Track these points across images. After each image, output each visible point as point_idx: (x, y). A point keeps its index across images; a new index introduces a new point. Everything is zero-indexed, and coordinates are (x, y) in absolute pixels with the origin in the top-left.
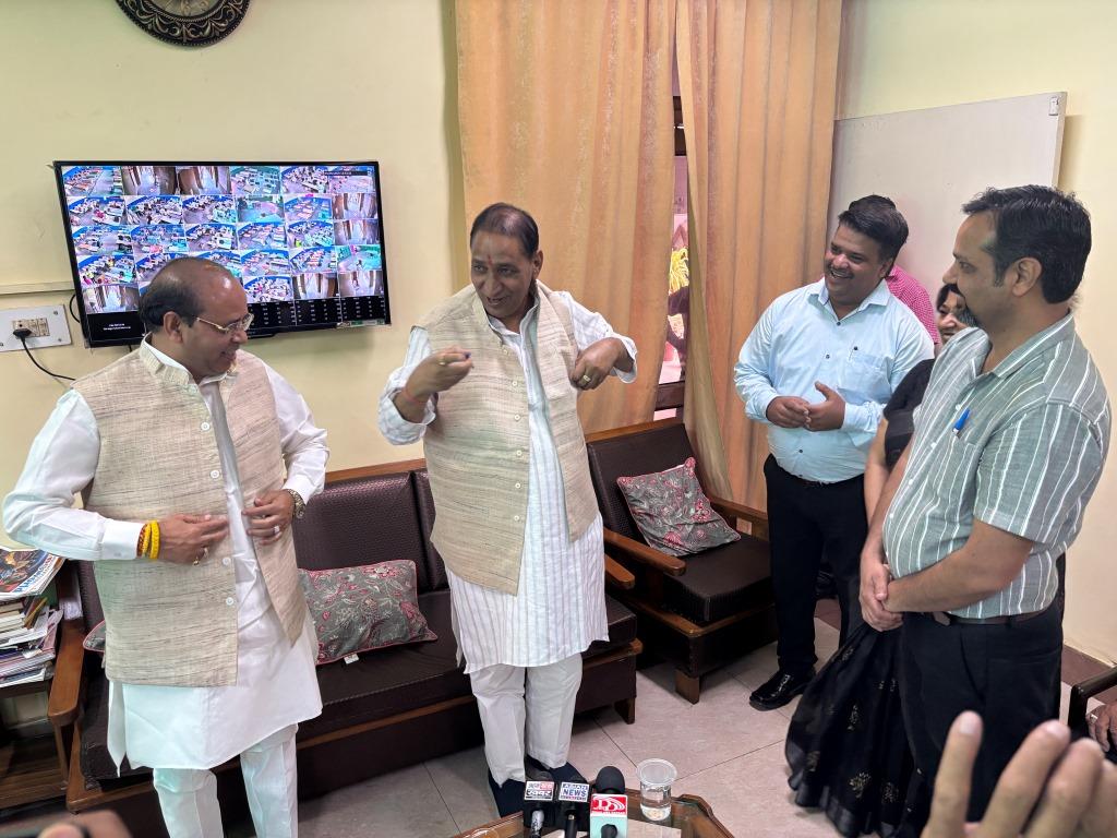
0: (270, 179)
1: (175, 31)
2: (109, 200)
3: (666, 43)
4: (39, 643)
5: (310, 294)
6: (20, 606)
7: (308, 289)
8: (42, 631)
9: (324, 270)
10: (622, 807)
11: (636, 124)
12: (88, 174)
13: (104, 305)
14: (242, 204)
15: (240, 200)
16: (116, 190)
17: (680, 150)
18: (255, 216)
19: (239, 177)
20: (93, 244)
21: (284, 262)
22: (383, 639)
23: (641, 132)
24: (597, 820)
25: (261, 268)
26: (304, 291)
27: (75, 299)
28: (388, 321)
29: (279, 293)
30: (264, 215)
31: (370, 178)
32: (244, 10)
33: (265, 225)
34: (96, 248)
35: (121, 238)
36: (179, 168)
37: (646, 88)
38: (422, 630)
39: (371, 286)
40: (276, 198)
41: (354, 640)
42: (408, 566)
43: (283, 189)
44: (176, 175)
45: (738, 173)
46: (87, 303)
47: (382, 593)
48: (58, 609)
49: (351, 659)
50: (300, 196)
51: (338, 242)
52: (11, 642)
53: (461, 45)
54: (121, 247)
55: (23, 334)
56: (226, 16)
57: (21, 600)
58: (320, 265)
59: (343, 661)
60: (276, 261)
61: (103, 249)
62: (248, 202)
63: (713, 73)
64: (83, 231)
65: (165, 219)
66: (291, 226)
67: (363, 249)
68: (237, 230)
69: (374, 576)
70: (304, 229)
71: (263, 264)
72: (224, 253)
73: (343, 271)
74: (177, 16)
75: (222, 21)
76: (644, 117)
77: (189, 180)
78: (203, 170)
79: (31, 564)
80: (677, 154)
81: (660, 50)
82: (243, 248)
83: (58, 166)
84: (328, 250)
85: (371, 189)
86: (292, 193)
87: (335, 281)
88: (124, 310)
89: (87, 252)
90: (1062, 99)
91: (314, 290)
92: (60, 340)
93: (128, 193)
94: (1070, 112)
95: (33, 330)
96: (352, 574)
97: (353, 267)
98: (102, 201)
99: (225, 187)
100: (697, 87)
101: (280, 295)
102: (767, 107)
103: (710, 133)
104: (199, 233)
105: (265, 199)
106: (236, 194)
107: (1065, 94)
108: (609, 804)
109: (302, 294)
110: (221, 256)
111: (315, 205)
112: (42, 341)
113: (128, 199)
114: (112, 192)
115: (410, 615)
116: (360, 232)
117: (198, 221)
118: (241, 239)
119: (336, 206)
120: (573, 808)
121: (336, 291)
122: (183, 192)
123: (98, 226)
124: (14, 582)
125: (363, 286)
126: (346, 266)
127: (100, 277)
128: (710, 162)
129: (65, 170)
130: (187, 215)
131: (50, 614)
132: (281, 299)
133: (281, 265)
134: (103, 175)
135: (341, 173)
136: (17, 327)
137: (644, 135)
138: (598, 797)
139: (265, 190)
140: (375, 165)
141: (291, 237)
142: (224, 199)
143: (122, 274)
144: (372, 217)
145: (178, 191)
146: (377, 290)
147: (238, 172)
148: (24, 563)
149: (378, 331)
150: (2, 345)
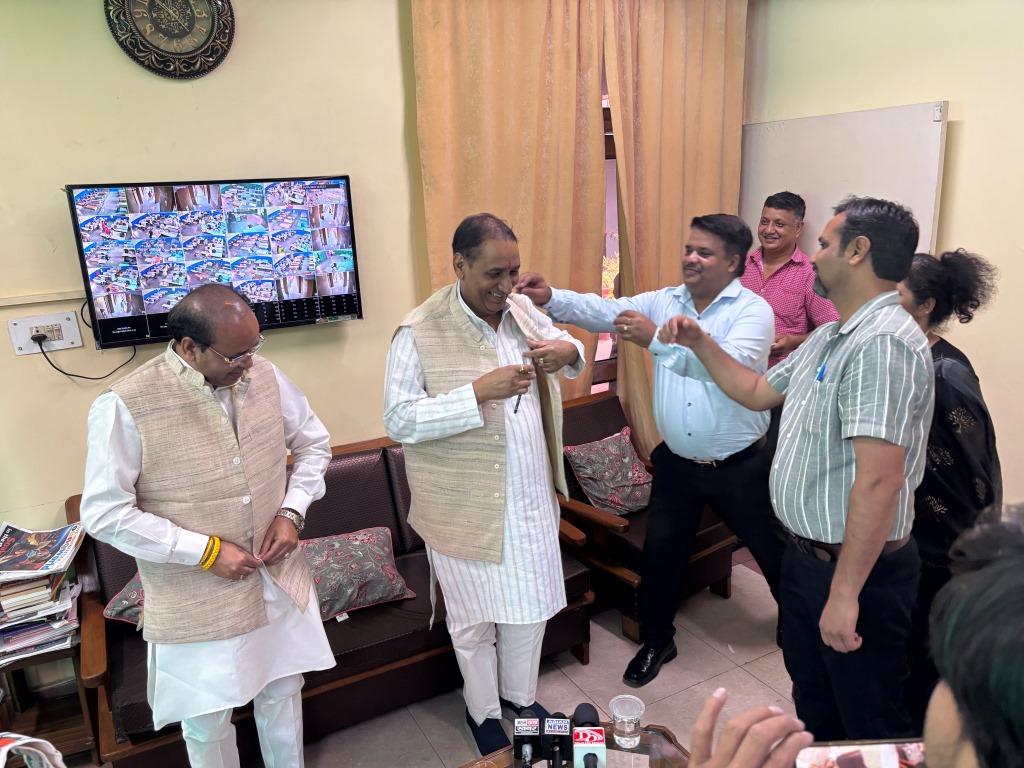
0: (255, 194)
1: (169, 66)
2: (115, 218)
3: (596, 63)
4: (65, 615)
5: (292, 295)
6: (47, 582)
7: (290, 290)
8: (67, 604)
9: (303, 273)
10: (601, 737)
11: (572, 135)
12: (97, 196)
13: (112, 311)
14: (231, 217)
15: (230, 214)
16: (122, 209)
17: (610, 154)
18: (243, 228)
19: (228, 194)
20: (102, 258)
21: (269, 266)
22: (369, 598)
23: (576, 139)
24: (580, 750)
25: (249, 272)
26: (287, 293)
27: (87, 307)
28: (360, 316)
29: (265, 294)
30: (250, 226)
31: (342, 190)
32: (229, 46)
33: (251, 234)
34: (104, 261)
35: (126, 251)
36: (176, 188)
37: (579, 102)
38: (402, 589)
39: (345, 285)
40: (260, 211)
41: (343, 601)
42: (384, 533)
43: (266, 202)
44: (173, 194)
45: (660, 175)
46: (98, 310)
47: (365, 558)
48: (77, 583)
49: (342, 618)
50: (281, 208)
51: (315, 248)
52: (41, 614)
53: (419, 70)
54: (126, 259)
55: (39, 339)
56: (213, 51)
57: (47, 577)
58: (300, 269)
59: (334, 619)
60: (261, 266)
61: (111, 261)
62: (237, 216)
63: (637, 87)
64: (92, 246)
65: (164, 233)
66: (274, 235)
67: (338, 253)
68: (228, 240)
69: (357, 543)
70: (285, 236)
71: (250, 269)
72: (216, 261)
73: (320, 273)
74: (170, 53)
75: (211, 56)
76: (578, 128)
77: (185, 198)
78: (197, 189)
79: (52, 544)
80: (607, 158)
81: (591, 69)
82: (233, 256)
83: (70, 189)
84: (307, 255)
85: (343, 200)
86: (274, 206)
87: (313, 283)
88: (130, 314)
89: (96, 264)
90: (944, 107)
91: (295, 291)
92: (72, 343)
93: (132, 212)
94: (951, 117)
95: (49, 335)
96: (336, 542)
97: (329, 270)
98: (109, 219)
99: (216, 203)
100: (624, 101)
101: (265, 296)
102: (684, 116)
103: (635, 141)
104: (194, 244)
105: (251, 212)
106: (226, 209)
107: (946, 103)
108: (589, 736)
109: (284, 294)
110: (214, 263)
111: (295, 215)
112: (57, 345)
113: (132, 217)
114: (118, 211)
115: (391, 577)
116: (334, 239)
117: (193, 233)
118: (230, 248)
119: (312, 216)
120: (557, 740)
121: (315, 291)
122: (180, 209)
123: (106, 242)
124: (39, 562)
125: (339, 286)
126: (323, 269)
127: (109, 286)
128: (636, 166)
129: (76, 192)
130: (184, 228)
131: (71, 588)
132: (267, 299)
133: (265, 270)
134: (110, 196)
135: (317, 187)
136: (34, 333)
137: (578, 143)
138: (578, 729)
139: (251, 204)
140: (346, 178)
141: (273, 245)
142: (215, 214)
143: (128, 283)
144: (345, 225)
145: (175, 208)
146: (350, 289)
147: (227, 189)
148: (46, 543)
149: (351, 325)
150: (21, 349)
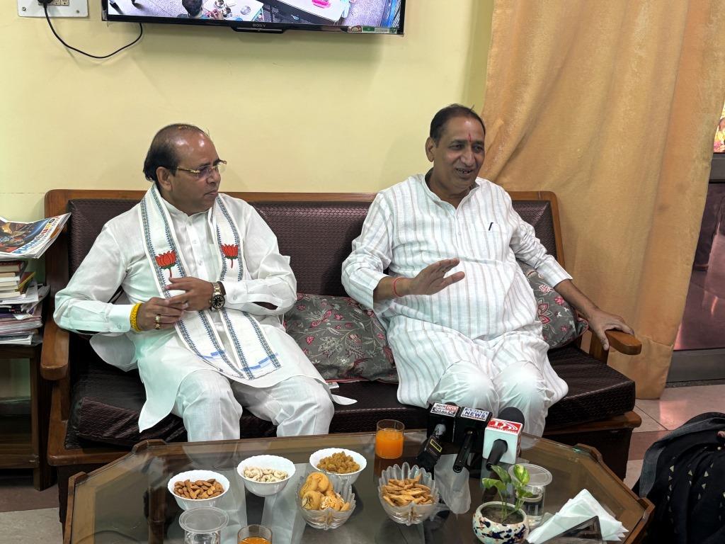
4: (29, 309)
52: (6, 302)
55: (46, 1)
57: (17, 263)
79: (27, 234)
92: (78, 12)
112: (62, 11)
124: (13, 246)
148: (20, 233)
149: (388, 43)
150: (24, 9)
